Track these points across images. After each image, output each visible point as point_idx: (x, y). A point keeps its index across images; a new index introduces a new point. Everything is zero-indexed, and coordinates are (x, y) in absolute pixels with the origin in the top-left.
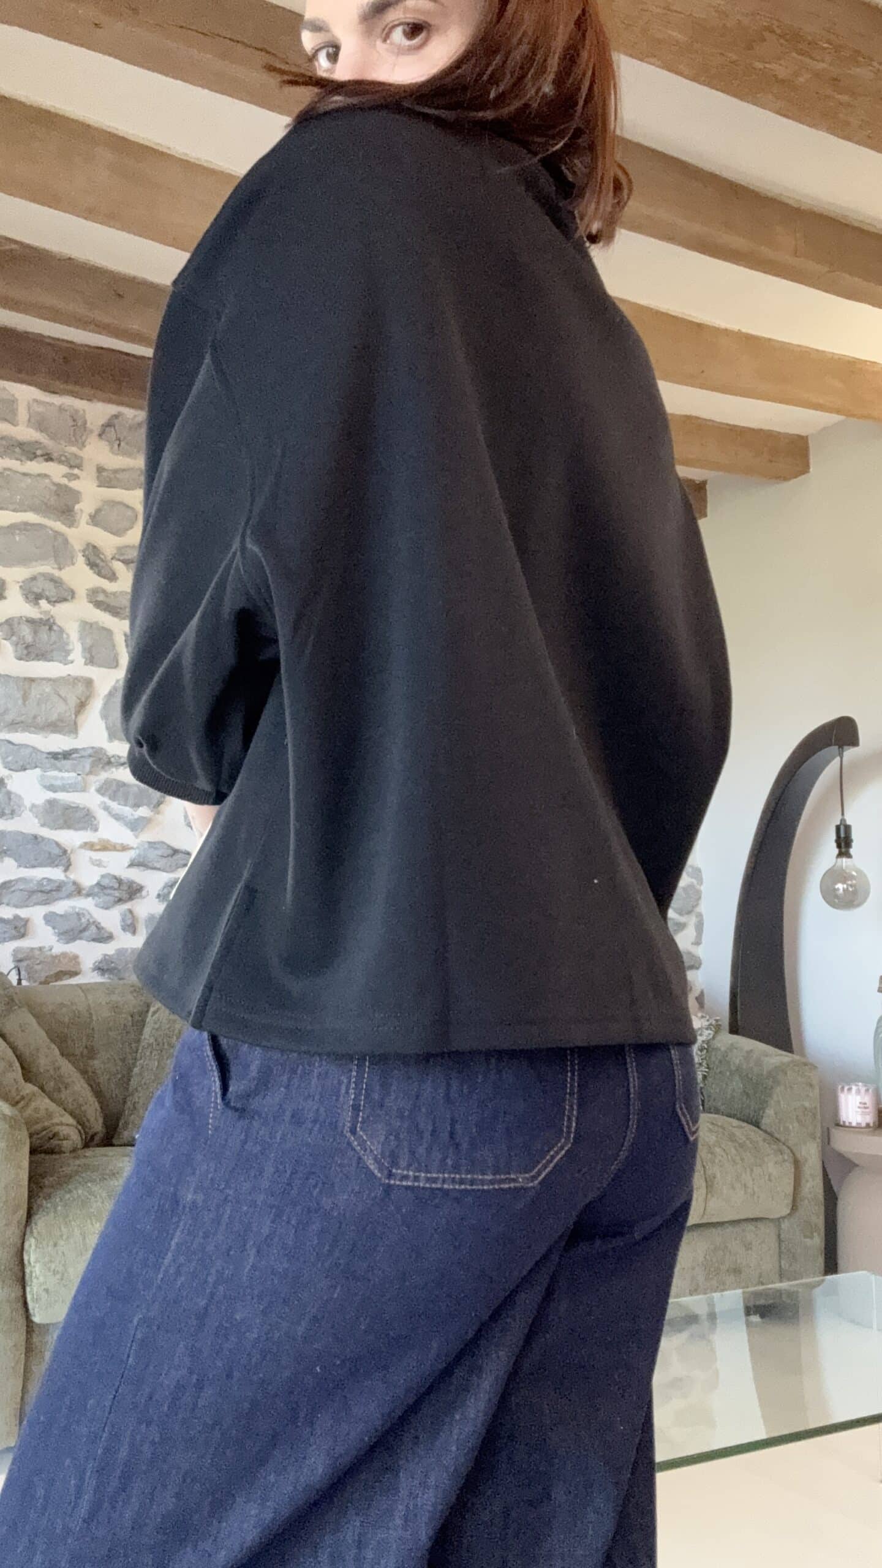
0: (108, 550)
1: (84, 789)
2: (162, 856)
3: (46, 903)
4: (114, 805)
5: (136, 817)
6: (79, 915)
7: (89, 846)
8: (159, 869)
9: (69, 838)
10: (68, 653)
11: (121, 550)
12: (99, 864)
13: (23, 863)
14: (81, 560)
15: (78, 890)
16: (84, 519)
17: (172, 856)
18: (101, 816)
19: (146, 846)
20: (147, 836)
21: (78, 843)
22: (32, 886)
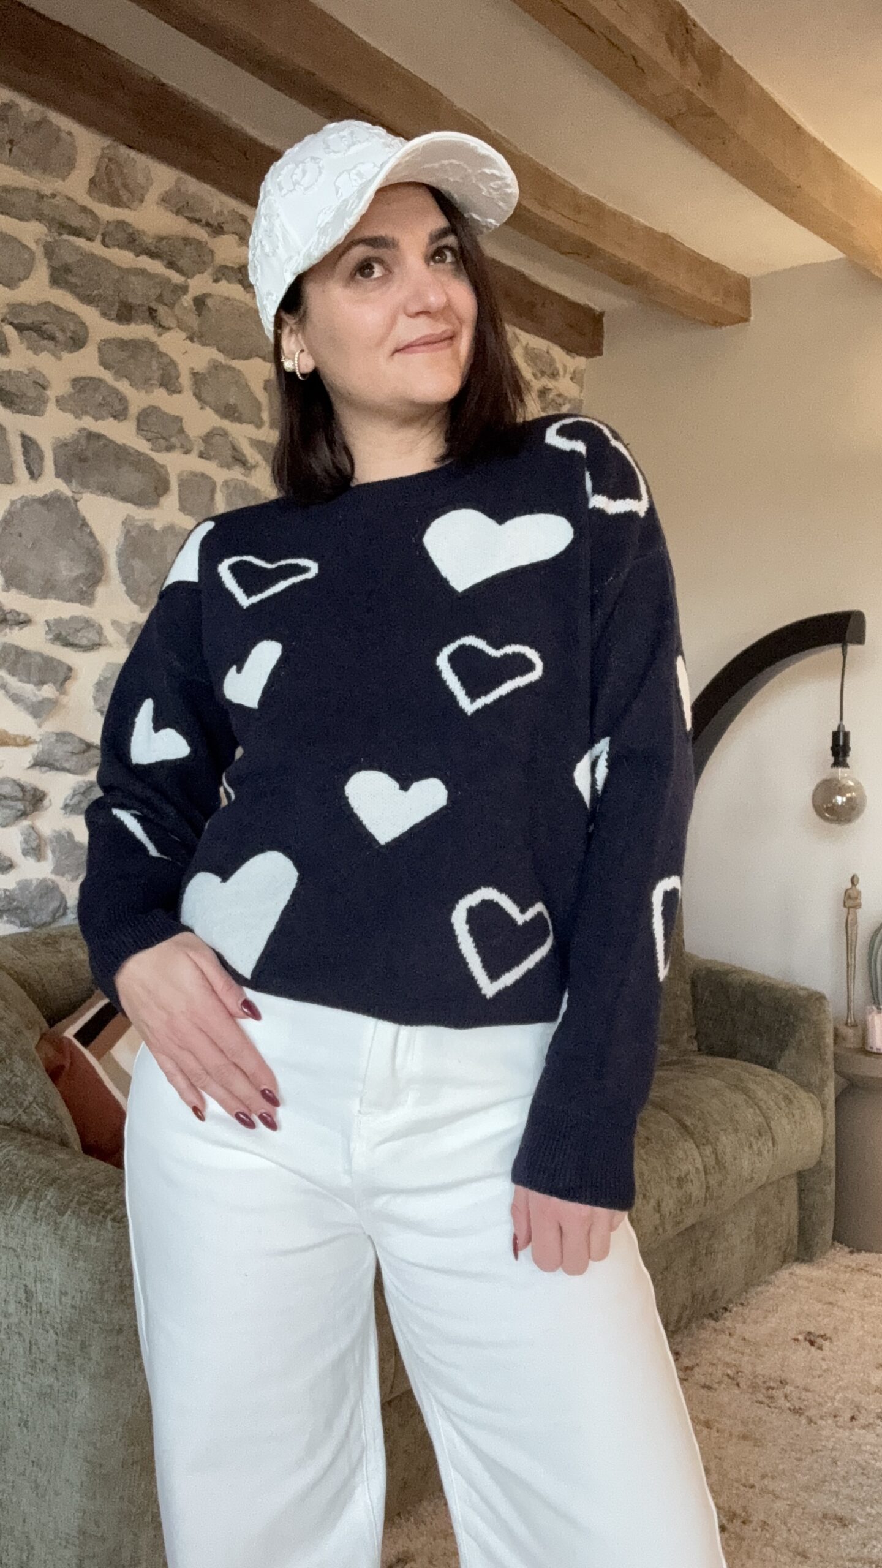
2: (72, 753)
4: (13, 682)
5: (40, 698)
8: (69, 771)
17: (84, 752)
19: (53, 738)
20: (52, 725)
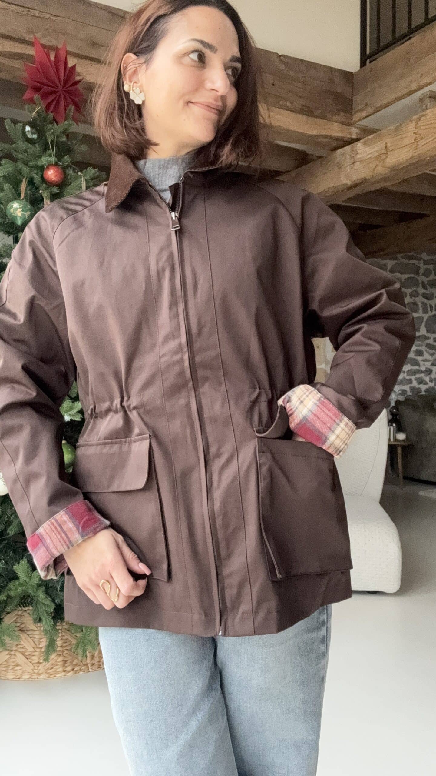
0: (426, 282)
1: (422, 346)
3: (414, 375)
4: (428, 350)
6: (422, 377)
7: (423, 361)
9: (419, 358)
10: (419, 310)
11: (429, 281)
12: (424, 365)
13: (412, 365)
14: (421, 285)
15: (422, 372)
16: (421, 274)
18: (425, 352)
21: (421, 360)
22: (413, 371)
